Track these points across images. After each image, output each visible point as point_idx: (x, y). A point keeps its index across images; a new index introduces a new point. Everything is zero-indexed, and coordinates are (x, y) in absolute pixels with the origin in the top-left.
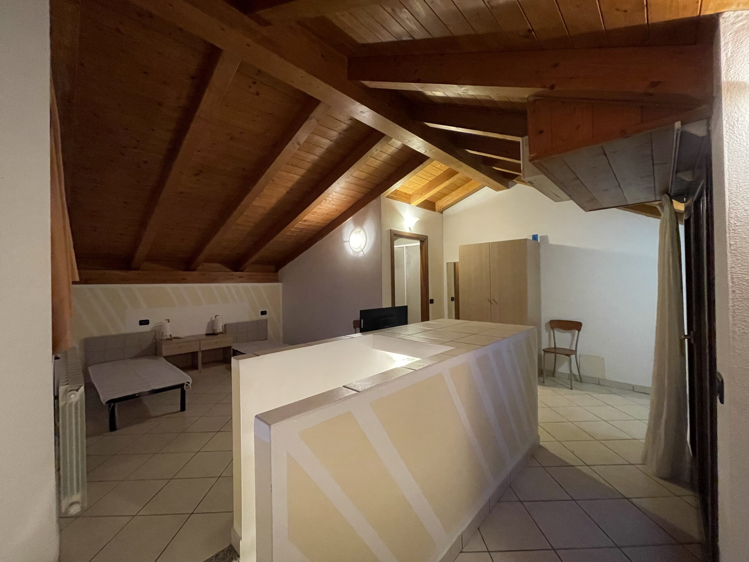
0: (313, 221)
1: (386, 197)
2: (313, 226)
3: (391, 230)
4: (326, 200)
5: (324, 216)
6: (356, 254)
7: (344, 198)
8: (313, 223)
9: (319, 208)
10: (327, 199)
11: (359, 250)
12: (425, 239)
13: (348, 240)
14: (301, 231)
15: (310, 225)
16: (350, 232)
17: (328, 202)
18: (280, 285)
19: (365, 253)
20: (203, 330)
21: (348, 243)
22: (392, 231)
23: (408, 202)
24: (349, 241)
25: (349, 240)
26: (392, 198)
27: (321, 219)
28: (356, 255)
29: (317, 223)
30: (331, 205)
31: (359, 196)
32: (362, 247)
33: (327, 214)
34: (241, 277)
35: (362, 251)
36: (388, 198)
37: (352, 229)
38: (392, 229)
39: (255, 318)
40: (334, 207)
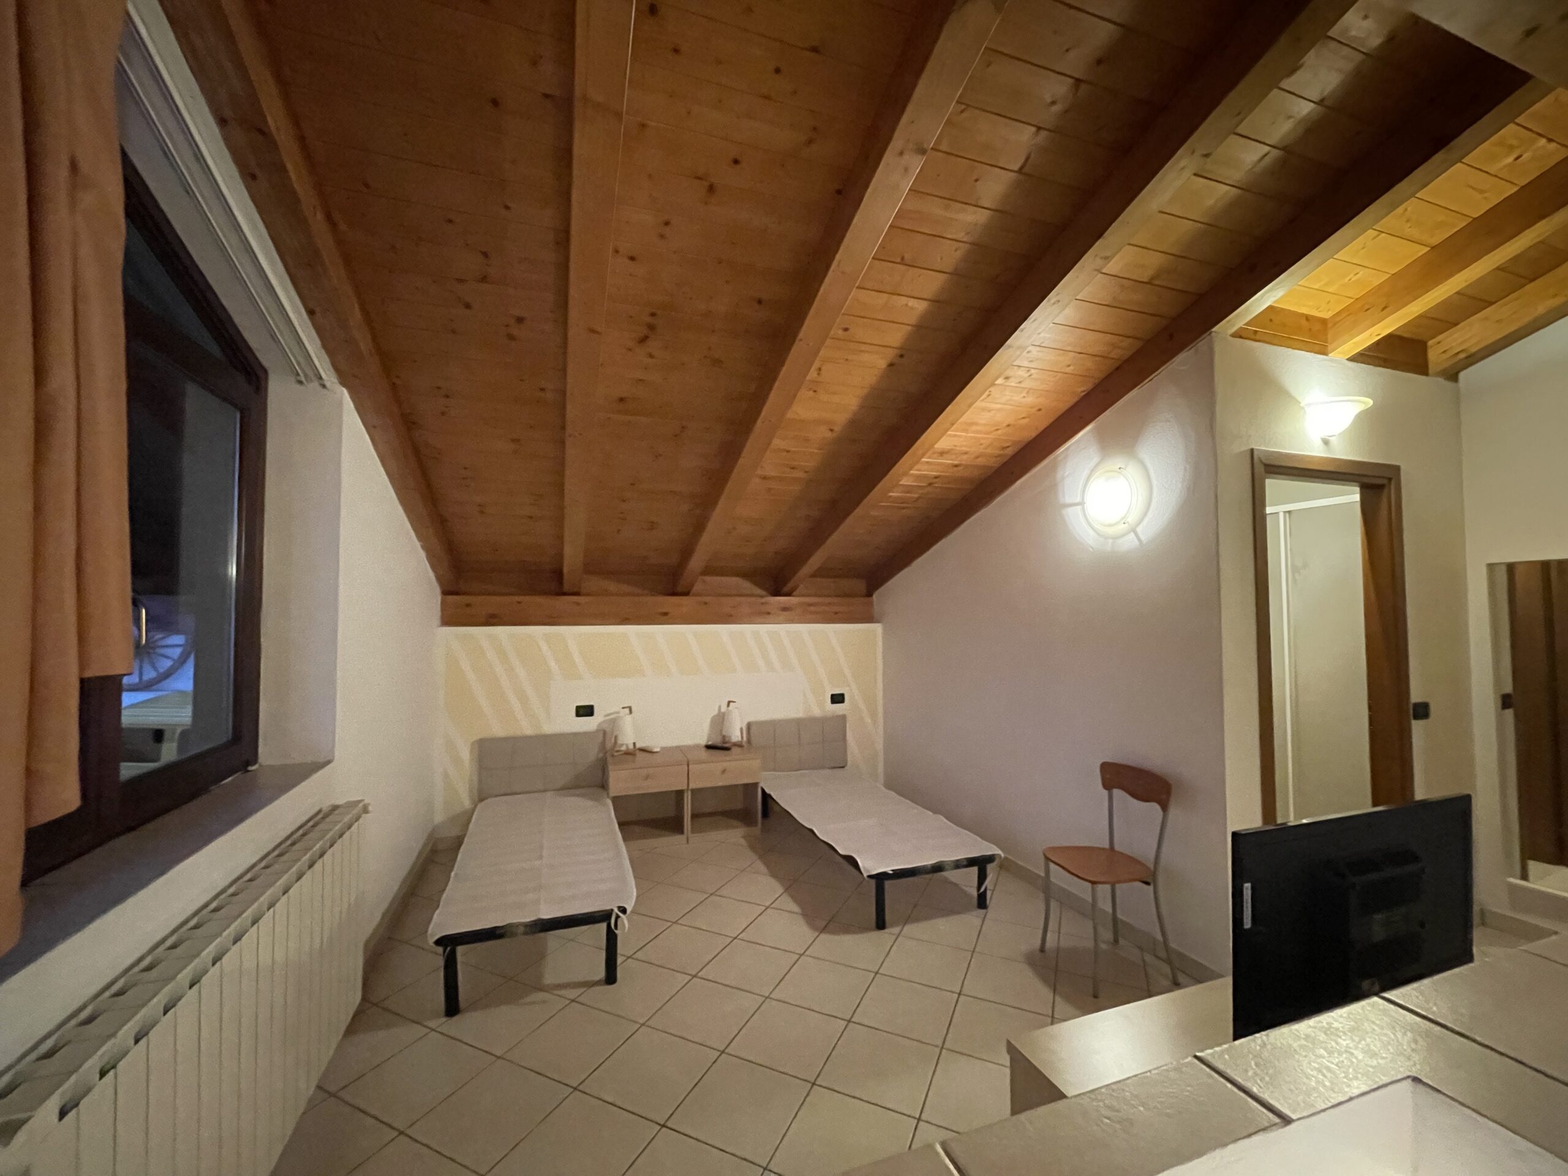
0: (966, 453)
1: (1234, 335)
2: (966, 466)
3: (1252, 450)
4: (1007, 378)
5: (999, 432)
6: (1110, 541)
7: (1069, 366)
8: (965, 457)
9: (984, 409)
10: (1008, 373)
11: (1122, 527)
12: (1390, 479)
13: (1078, 500)
14: (930, 484)
15: (956, 466)
16: (1086, 472)
17: (1012, 383)
18: (877, 628)
19: (1143, 538)
20: (701, 735)
21: (1079, 507)
22: (1256, 453)
23: (1317, 348)
24: (1082, 503)
25: (1083, 499)
26: (1254, 337)
27: (989, 446)
28: (1109, 548)
29: (977, 457)
30: (1024, 394)
31: (1125, 348)
32: (1132, 519)
33: (1008, 426)
34: (785, 609)
35: (1134, 531)
36: (1241, 337)
37: (1092, 464)
38: (1255, 447)
39: (817, 712)
40: (1030, 400)
